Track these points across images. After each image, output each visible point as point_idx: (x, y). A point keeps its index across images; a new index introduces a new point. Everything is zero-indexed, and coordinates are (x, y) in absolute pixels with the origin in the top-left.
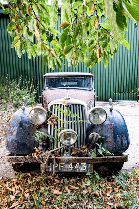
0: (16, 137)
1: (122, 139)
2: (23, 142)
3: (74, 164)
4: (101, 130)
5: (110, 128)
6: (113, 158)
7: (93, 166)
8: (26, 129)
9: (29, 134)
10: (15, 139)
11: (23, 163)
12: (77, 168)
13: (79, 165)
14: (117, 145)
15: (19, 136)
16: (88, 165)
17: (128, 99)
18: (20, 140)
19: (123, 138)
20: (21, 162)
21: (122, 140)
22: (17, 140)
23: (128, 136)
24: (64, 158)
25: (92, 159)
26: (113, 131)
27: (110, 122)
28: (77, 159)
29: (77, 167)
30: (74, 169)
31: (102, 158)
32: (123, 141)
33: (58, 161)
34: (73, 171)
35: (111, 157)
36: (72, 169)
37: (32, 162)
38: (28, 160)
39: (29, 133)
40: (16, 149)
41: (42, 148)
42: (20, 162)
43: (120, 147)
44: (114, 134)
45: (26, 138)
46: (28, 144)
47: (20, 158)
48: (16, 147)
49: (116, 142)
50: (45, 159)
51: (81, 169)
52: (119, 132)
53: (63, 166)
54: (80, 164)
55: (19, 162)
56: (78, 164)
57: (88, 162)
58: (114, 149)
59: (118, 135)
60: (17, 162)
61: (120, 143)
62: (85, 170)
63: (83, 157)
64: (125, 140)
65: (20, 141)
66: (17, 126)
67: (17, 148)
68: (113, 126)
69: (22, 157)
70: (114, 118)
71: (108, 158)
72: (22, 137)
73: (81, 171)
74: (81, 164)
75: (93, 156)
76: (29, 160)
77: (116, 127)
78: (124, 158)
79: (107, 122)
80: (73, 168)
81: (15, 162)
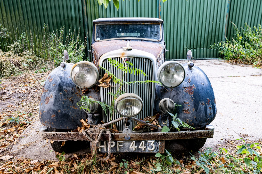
0: (54, 105)
1: (206, 106)
2: (64, 112)
3: (138, 142)
4: (175, 94)
5: (190, 92)
6: (193, 134)
7: (164, 144)
8: (68, 93)
9: (73, 101)
10: (53, 108)
11: (65, 141)
12: (142, 147)
13: (145, 143)
14: (200, 116)
15: (58, 104)
16: (158, 143)
17: (207, 57)
18: (60, 109)
19: (207, 105)
20: (62, 140)
21: (206, 108)
22: (55, 109)
23: (215, 103)
24: (124, 134)
25: (164, 135)
26: (193, 96)
27: (188, 83)
28: (142, 135)
29: (142, 146)
30: (138, 149)
31: (178, 134)
32: (208, 110)
33: (114, 138)
34: (137, 151)
35: (191, 132)
36: (135, 148)
37: (78, 139)
38: (72, 137)
39: (72, 100)
40: (54, 122)
41: (92, 121)
42: (61, 140)
43: (202, 118)
44: (194, 100)
45: (68, 107)
46: (71, 115)
47: (60, 134)
48: (54, 120)
49: (198, 111)
50: (96, 136)
51: (148, 148)
52: (201, 98)
53: (122, 145)
54: (146, 142)
55: (59, 140)
56: (143, 141)
57: (157, 139)
58: (195, 120)
59: (201, 102)
60: (56, 140)
61: (203, 113)
62: (154, 150)
63: (151, 133)
64: (210, 108)
65: (59, 111)
66: (54, 90)
67: (56, 120)
68: (194, 89)
69: (64, 133)
70: (194, 77)
71: (186, 133)
72: (63, 106)
73: (147, 151)
74: (147, 141)
75: (165, 130)
76: (74, 137)
77: (198, 90)
78: (208, 133)
79: (185, 84)
80: (136, 147)
81: (54, 140)
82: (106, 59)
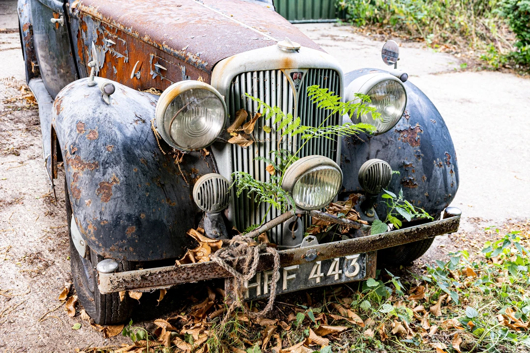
0: (128, 203)
1: (445, 169)
2: (152, 218)
3: (326, 264)
4: (380, 148)
5: (413, 142)
6: (429, 229)
7: (375, 260)
8: (149, 168)
9: (163, 185)
10: (126, 210)
11: (169, 287)
12: (334, 273)
13: (340, 263)
14: (435, 190)
15: (137, 197)
16: (365, 259)
18: (143, 211)
19: (447, 167)
20: (161, 288)
21: (444, 173)
22: (132, 212)
23: (456, 160)
24: (303, 250)
26: (421, 148)
27: (406, 121)
28: (340, 247)
29: (334, 270)
30: (325, 278)
32: (449, 176)
33: (286, 260)
34: (323, 284)
35: (426, 225)
36: (321, 277)
37: (201, 278)
38: (188, 274)
39: (162, 183)
40: (135, 246)
41: (216, 230)
42: (158, 288)
43: (440, 195)
44: (423, 158)
45: (158, 203)
46: (168, 222)
47: (160, 272)
48: (133, 240)
49: (432, 180)
51: (347, 273)
52: (436, 152)
53: (294, 276)
54: (342, 260)
55: (154, 289)
56: (337, 259)
57: (362, 249)
58: (426, 201)
59: (436, 161)
60: (147, 290)
61: (441, 183)
62: (357, 275)
64: (452, 171)
65: (143, 216)
66: (117, 163)
67: (139, 240)
68: (420, 134)
69: (168, 268)
70: (415, 106)
71: (418, 229)
72: (148, 202)
73: (343, 280)
74: (344, 259)
75: (380, 230)
76: (192, 275)
77: (428, 136)
78: (453, 224)
80: (322, 275)
81: (143, 290)
82: (240, 75)
